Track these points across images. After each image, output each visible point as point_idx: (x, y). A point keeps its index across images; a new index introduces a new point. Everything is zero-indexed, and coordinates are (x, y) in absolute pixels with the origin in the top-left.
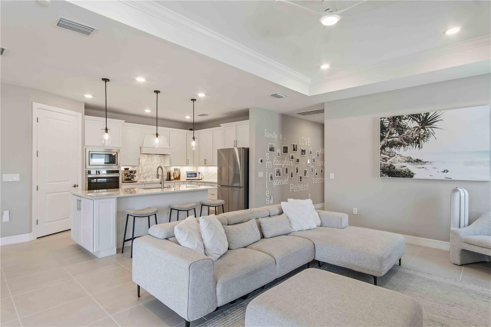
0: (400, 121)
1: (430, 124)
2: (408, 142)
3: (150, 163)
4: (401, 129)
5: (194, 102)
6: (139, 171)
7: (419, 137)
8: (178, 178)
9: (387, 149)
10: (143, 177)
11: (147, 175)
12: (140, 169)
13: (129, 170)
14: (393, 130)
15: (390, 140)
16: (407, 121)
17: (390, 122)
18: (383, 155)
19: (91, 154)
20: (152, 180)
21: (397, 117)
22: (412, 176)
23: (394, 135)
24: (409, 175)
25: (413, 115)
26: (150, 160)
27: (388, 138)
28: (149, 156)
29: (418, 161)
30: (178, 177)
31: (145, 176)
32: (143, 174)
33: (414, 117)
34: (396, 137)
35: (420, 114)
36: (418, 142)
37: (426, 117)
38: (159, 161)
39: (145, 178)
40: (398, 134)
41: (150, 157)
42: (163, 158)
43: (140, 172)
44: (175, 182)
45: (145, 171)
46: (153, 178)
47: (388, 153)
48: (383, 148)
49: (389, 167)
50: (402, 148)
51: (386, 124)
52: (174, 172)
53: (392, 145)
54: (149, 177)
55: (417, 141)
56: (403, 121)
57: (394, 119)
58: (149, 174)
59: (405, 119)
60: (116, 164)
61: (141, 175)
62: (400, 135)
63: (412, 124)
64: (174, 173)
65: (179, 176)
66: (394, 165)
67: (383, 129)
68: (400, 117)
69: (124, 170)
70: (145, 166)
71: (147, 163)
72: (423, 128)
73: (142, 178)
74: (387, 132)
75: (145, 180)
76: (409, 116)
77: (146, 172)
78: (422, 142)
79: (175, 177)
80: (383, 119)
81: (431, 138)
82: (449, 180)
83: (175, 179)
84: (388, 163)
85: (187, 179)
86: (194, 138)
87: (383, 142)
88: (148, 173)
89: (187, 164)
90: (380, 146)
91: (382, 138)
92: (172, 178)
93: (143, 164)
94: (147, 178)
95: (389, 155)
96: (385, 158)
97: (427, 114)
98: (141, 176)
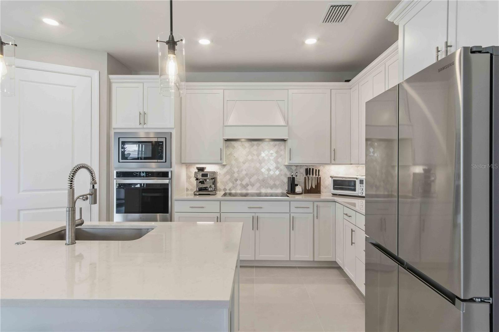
3: (255, 157)
6: (234, 173)
8: (316, 190)
10: (241, 184)
11: (250, 182)
12: (236, 170)
13: (205, 170)
19: (122, 142)
20: (258, 192)
26: (255, 153)
28: (253, 146)
30: (314, 187)
31: (244, 183)
32: (242, 180)
38: (275, 155)
39: (245, 187)
41: (255, 147)
42: (282, 147)
43: (236, 175)
44: (290, 201)
45: (244, 172)
46: (260, 188)
52: (305, 176)
54: (253, 185)
58: (252, 180)
60: (164, 160)
61: (236, 180)
64: (305, 178)
65: (318, 185)
69: (197, 171)
70: (244, 163)
71: (250, 157)
73: (239, 187)
75: (244, 191)
77: (247, 175)
79: (308, 187)
83: (306, 191)
85: (333, 194)
88: (250, 178)
89: (333, 160)
92: (298, 189)
93: (241, 160)
94: (249, 187)
98: (238, 182)
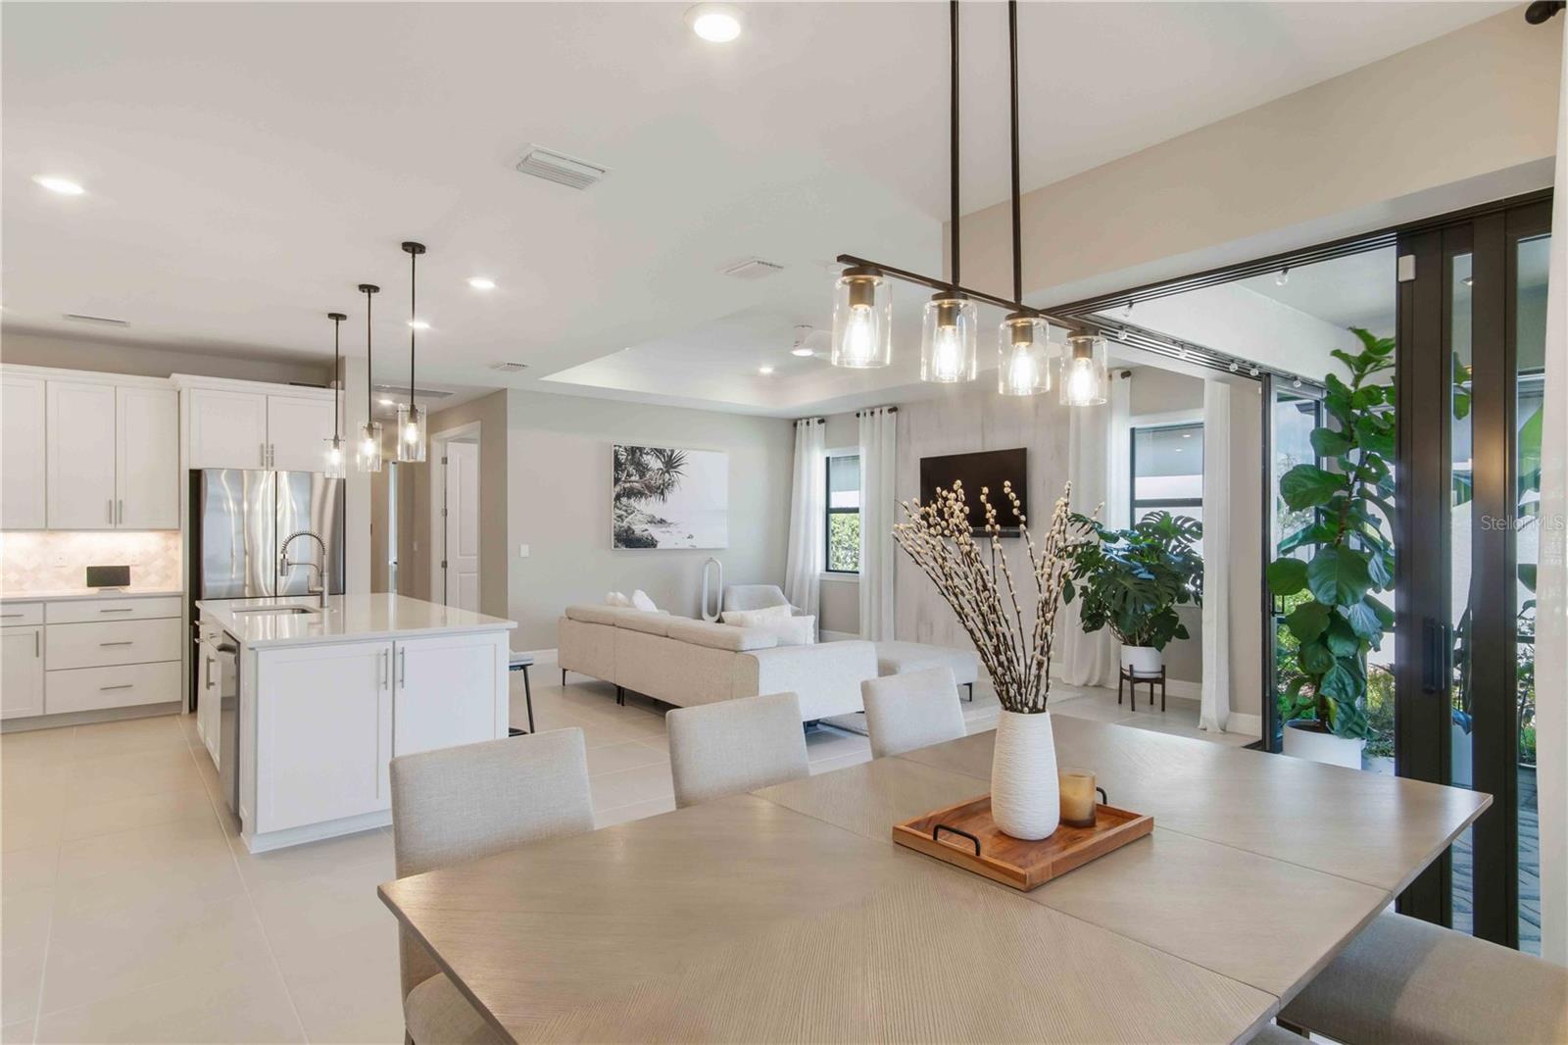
0: (641, 455)
1: (675, 467)
2: (650, 492)
4: (642, 470)
5: (337, 324)
7: (664, 484)
9: (624, 500)
14: (631, 469)
15: (628, 485)
16: (649, 457)
17: (628, 455)
18: (618, 511)
21: (638, 448)
22: (655, 546)
23: (633, 478)
24: (649, 543)
25: (656, 449)
27: (625, 482)
29: (662, 521)
33: (659, 452)
34: (636, 482)
35: (665, 451)
36: (662, 493)
37: (672, 455)
40: (637, 478)
47: (624, 508)
48: (618, 497)
49: (626, 531)
50: (643, 499)
51: (623, 458)
53: (630, 493)
55: (660, 490)
56: (644, 456)
57: (633, 451)
59: (647, 454)
62: (641, 478)
63: (654, 463)
66: (633, 527)
67: (618, 465)
68: (641, 449)
72: (668, 472)
74: (623, 471)
76: (652, 450)
78: (666, 492)
80: (617, 448)
81: (676, 488)
82: (694, 550)
84: (625, 524)
86: (336, 439)
87: (618, 489)
90: (614, 496)
91: (617, 481)
95: (626, 511)
96: (620, 516)
97: (673, 451)
